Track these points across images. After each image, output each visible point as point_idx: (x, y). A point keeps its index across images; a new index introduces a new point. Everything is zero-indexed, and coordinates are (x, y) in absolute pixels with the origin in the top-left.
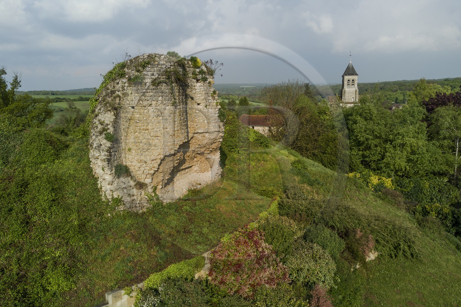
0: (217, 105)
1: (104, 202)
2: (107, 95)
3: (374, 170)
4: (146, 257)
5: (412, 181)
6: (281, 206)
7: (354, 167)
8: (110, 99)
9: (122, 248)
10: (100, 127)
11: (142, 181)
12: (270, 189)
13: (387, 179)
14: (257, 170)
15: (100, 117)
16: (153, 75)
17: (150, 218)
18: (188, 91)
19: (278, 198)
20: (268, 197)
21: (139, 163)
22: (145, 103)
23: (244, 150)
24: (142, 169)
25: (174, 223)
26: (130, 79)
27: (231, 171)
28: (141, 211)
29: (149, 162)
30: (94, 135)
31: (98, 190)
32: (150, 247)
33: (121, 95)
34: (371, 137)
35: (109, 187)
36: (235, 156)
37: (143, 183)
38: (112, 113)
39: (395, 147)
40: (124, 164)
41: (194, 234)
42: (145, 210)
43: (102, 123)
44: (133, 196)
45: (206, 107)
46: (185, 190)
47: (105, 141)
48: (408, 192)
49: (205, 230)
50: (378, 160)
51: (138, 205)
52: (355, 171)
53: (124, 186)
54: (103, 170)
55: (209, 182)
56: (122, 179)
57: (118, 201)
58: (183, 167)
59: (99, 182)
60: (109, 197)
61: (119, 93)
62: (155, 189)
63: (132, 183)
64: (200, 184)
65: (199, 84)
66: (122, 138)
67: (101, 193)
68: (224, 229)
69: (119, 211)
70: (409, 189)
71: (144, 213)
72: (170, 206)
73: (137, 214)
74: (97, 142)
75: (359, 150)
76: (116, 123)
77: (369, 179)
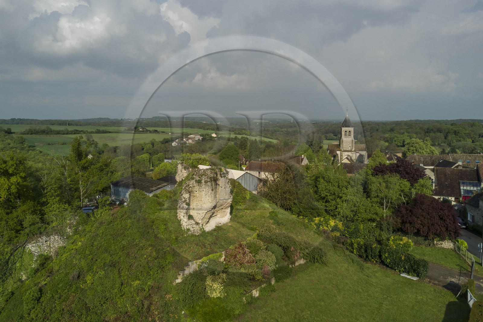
0: (230, 187)
1: (183, 230)
2: (186, 186)
3: (332, 216)
4: (201, 252)
5: (354, 224)
6: (258, 235)
7: (319, 214)
8: (187, 188)
9: (192, 248)
10: (183, 199)
11: (198, 221)
12: (255, 227)
13: (339, 222)
14: (250, 216)
15: (184, 195)
16: (205, 179)
17: (201, 237)
18: (218, 182)
19: (258, 232)
20: (254, 231)
21: (197, 214)
22: (201, 190)
23: (244, 204)
24: (198, 216)
25: (210, 240)
26: (196, 181)
27: (236, 216)
28: (197, 234)
29: (201, 214)
30: (181, 202)
31: (180, 225)
32: (202, 248)
33: (192, 186)
34: (328, 194)
35: (185, 224)
36: (239, 207)
37: (198, 223)
38: (189, 194)
39: (343, 202)
40: (191, 214)
41: (219, 245)
42: (199, 234)
43: (184, 198)
44: (194, 228)
45: (225, 188)
46: (214, 226)
47: (185, 205)
48: (352, 232)
49: (223, 243)
50: (334, 209)
51: (196, 232)
52: (321, 216)
53: (191, 224)
54: (184, 217)
55: (225, 223)
56: (190, 221)
57: (188, 230)
58: (213, 215)
59: (181, 222)
60: (185, 228)
61: (191, 186)
62: (202, 225)
63: (194, 223)
64: (221, 224)
65: (222, 179)
66: (191, 204)
67: (182, 226)
68: (230, 243)
69: (189, 234)
70: (352, 229)
71: (198, 235)
72: (208, 232)
73: (196, 235)
74: (182, 205)
75: (323, 202)
76: (190, 198)
77: (329, 222)
